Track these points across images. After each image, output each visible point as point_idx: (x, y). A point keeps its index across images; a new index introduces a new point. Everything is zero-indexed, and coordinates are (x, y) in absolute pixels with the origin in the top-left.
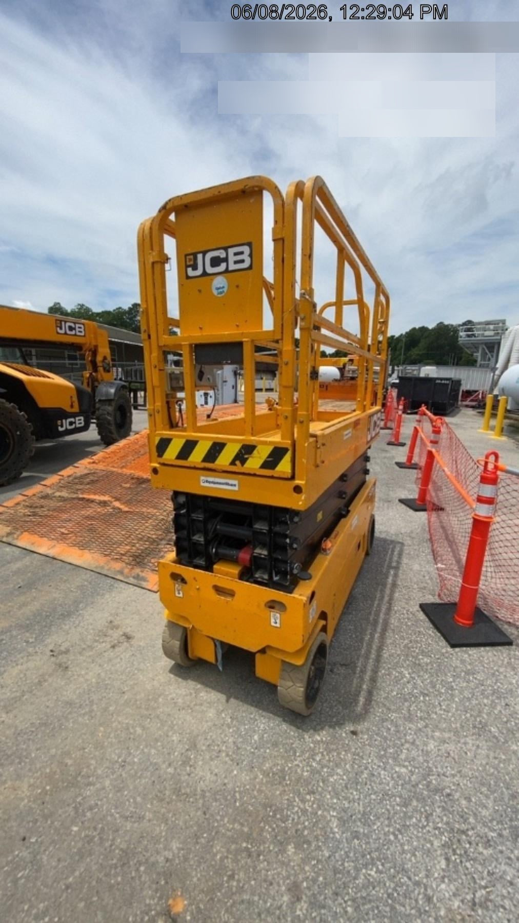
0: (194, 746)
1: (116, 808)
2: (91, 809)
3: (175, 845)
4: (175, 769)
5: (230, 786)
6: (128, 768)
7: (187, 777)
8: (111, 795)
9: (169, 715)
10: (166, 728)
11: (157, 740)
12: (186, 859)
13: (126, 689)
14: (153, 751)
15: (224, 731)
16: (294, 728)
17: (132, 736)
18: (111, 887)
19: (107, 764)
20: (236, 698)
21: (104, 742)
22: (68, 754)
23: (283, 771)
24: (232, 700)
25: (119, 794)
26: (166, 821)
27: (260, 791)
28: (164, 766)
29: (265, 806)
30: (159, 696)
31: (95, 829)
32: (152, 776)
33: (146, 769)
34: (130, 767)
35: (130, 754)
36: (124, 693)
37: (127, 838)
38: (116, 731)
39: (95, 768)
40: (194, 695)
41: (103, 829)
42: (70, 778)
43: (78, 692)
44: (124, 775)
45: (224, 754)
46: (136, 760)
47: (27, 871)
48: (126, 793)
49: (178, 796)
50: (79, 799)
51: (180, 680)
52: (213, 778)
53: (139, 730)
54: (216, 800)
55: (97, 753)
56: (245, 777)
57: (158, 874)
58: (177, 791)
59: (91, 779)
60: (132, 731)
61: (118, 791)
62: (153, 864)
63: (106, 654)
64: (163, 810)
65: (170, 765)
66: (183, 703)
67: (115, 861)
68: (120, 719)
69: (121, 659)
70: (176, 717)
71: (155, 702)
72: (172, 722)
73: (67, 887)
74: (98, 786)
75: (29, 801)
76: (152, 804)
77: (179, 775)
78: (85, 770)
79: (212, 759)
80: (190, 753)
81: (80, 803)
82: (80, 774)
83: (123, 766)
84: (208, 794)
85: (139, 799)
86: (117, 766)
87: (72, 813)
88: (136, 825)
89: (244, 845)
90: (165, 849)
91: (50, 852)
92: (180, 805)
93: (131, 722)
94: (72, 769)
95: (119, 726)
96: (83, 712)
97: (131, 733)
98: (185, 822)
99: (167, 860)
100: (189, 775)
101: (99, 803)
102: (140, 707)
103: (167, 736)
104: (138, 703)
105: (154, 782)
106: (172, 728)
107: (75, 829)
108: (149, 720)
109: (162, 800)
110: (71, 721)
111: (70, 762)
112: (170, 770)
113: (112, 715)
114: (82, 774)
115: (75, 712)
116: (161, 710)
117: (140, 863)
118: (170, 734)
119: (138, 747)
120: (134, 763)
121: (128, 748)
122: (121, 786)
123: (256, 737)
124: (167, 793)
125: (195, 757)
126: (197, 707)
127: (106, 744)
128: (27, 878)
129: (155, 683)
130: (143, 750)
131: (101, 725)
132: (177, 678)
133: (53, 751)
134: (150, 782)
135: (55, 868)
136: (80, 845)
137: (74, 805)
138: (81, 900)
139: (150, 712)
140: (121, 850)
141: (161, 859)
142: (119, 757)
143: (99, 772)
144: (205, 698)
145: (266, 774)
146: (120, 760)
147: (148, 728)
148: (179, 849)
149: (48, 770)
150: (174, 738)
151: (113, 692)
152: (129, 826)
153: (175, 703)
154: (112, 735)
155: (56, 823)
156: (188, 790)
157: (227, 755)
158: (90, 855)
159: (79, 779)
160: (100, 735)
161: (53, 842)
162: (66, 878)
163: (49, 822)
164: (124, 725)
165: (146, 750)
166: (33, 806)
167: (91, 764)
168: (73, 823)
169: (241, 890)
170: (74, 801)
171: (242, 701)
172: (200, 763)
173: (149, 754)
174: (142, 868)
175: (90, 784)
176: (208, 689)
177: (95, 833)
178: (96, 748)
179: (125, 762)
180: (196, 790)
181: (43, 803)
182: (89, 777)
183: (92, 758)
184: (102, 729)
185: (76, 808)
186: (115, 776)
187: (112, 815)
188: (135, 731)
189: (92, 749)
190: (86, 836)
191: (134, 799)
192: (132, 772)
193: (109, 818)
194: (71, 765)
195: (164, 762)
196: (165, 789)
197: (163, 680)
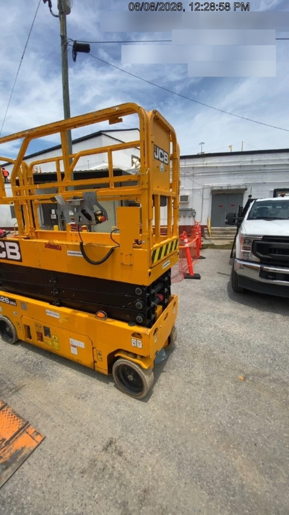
0: (190, 382)
1: (225, 406)
2: (230, 418)
3: (227, 382)
4: (202, 387)
5: (202, 368)
6: (208, 407)
7: (203, 382)
8: (221, 411)
9: (176, 396)
10: (184, 395)
11: (191, 398)
12: (229, 378)
13: (162, 426)
14: (197, 398)
15: (180, 371)
16: (175, 350)
17: (192, 411)
18: (248, 399)
19: (209, 418)
20: (163, 368)
21: (200, 425)
22: (211, 444)
23: (192, 353)
24: (164, 370)
25: (220, 407)
26: (221, 387)
27: (201, 359)
28: (202, 392)
29: (205, 358)
30: (165, 404)
31: (236, 412)
32: (207, 396)
33: (205, 399)
34: (207, 406)
35: (201, 409)
36: (165, 426)
37: (232, 398)
38: (191, 421)
39: (213, 424)
40: (162, 386)
41: (234, 409)
42: (223, 436)
43: (169, 464)
44: (211, 408)
45: (191, 371)
46: (203, 405)
47: (263, 435)
48: (218, 405)
49: (211, 384)
50: (229, 425)
51: (153, 395)
52: (201, 373)
53: (188, 408)
54: (208, 372)
55: (206, 426)
56: (197, 363)
57: (237, 385)
58: (210, 385)
59: (219, 423)
60: (189, 411)
61: (218, 408)
62: (235, 387)
63: (129, 457)
64: (218, 388)
65: (200, 390)
66: (168, 390)
67: (241, 400)
68: (184, 422)
69: (135, 440)
70: (176, 392)
71: (170, 404)
72: (180, 393)
73: (257, 415)
74: (220, 418)
75: (242, 453)
76: (218, 393)
77: (203, 386)
78: (216, 429)
79: (194, 375)
80: (193, 383)
81: (231, 424)
82: (219, 431)
83: (208, 410)
84: (207, 374)
85: (218, 399)
86: (208, 413)
87: (236, 425)
88: (227, 396)
89: (218, 363)
90: (229, 385)
91: (253, 428)
92: (214, 383)
93: (184, 414)
94: (218, 437)
95: (188, 420)
96: (184, 449)
97: (191, 412)
98: (219, 380)
99: (232, 383)
100: (202, 382)
101: (226, 415)
102: (175, 412)
103: (188, 394)
104: (171, 414)
105: (209, 394)
106: (183, 393)
107: (240, 421)
108: (181, 405)
109: (215, 389)
110: (192, 455)
111: (215, 440)
112: (203, 389)
113: (182, 428)
114: (218, 430)
115: (185, 456)
116: (174, 400)
117: (237, 391)
118: (186, 393)
119: (197, 406)
120: (204, 405)
121: (199, 411)
122: (216, 408)
123: (181, 361)
124: (212, 388)
125: (194, 381)
126: (170, 384)
127: (200, 424)
128: (265, 433)
129: (156, 408)
130: (197, 403)
131: (190, 432)
132: (151, 397)
133: (214, 456)
134: (210, 396)
135: (255, 423)
136: (244, 416)
137: (232, 427)
138: (257, 408)
139: (176, 406)
140: (236, 399)
141: (233, 385)
142: (204, 413)
143: (214, 421)
144: (164, 381)
145: (194, 358)
146: (205, 412)
147: (186, 404)
148: (227, 380)
149: (224, 452)
150: (188, 390)
151: (166, 434)
152: (228, 399)
153: (169, 394)
154: (194, 422)
155: (242, 432)
156: (208, 381)
157: (191, 369)
158: (244, 410)
159: (221, 430)
160: (196, 429)
161: (249, 429)
162: (255, 416)
163: (244, 435)
164: (187, 417)
165: (197, 401)
166: (242, 449)
167: (212, 427)
168: (238, 423)
169: (229, 363)
170: (231, 427)
171: (164, 366)
172: (196, 378)
173: (198, 400)
174: (238, 390)
175: (221, 424)
176: (158, 380)
177: (237, 412)
178: (204, 429)
179: (205, 410)
180: (207, 378)
181: (239, 444)
182: (218, 425)
183: (209, 428)
184: (192, 430)
185: (233, 425)
186: (213, 412)
187: (228, 407)
188: (189, 410)
189: (205, 430)
190: (240, 415)
191: (218, 400)
192: (209, 405)
193: (230, 408)
194: (216, 438)
195: (200, 392)
196: (210, 389)
197: (154, 405)
